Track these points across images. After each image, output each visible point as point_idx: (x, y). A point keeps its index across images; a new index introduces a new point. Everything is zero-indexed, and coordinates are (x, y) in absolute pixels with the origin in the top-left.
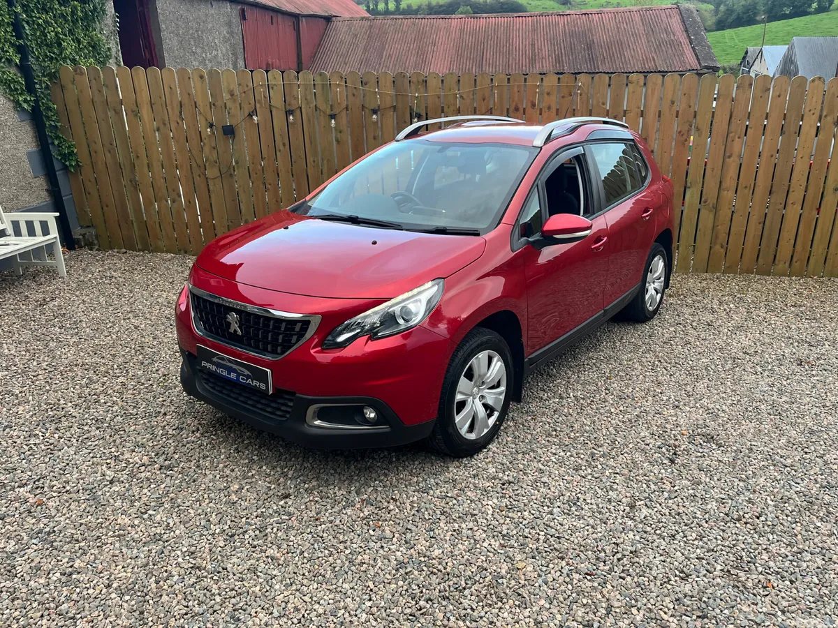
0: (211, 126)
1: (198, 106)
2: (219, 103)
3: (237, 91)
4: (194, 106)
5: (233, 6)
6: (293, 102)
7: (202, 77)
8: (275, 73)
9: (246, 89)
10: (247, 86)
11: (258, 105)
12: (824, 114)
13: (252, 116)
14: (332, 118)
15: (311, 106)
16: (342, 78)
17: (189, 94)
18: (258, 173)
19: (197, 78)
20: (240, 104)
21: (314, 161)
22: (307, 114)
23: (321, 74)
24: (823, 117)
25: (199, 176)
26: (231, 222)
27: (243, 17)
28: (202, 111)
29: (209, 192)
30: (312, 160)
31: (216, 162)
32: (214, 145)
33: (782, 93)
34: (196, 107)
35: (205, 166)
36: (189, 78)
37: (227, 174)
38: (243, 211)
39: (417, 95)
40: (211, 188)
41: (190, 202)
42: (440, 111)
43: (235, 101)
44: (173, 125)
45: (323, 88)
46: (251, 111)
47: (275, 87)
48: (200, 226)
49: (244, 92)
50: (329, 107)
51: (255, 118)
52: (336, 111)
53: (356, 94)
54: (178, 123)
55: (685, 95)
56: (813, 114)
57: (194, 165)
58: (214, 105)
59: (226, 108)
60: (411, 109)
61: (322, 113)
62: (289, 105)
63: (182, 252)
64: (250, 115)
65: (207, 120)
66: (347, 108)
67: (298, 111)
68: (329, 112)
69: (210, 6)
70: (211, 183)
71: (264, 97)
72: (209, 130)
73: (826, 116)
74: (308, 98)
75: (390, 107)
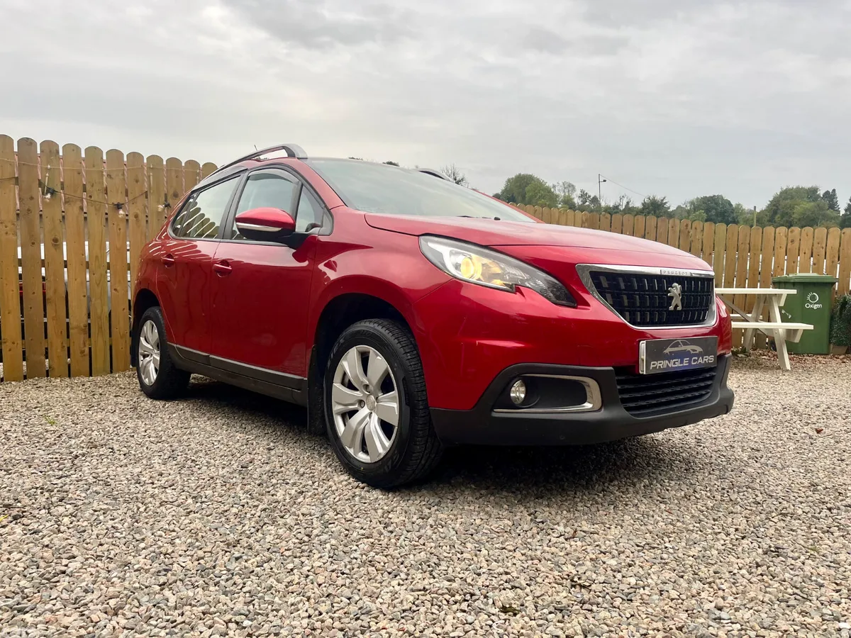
39: (49, 166)
42: (81, 188)
60: (41, 184)
75: (10, 179)
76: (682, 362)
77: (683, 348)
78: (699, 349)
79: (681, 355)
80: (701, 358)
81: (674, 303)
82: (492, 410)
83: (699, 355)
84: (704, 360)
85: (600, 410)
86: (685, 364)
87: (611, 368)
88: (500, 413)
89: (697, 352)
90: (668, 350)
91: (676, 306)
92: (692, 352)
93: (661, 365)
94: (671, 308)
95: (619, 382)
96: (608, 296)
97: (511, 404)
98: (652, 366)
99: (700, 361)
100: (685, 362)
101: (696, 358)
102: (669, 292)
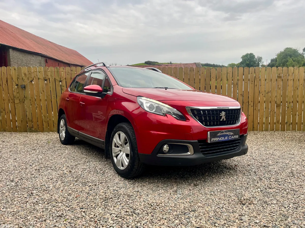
0: (17, 85)
1: (13, 79)
2: (20, 78)
3: (27, 73)
4: (11, 79)
5: (42, 58)
6: (47, 77)
7: (15, 69)
8: (41, 68)
9: (30, 73)
10: (31, 72)
11: (34, 78)
12: (217, 78)
13: (32, 82)
14: (60, 82)
15: (53, 78)
16: (64, 69)
17: (10, 75)
18: (33, 101)
19: (13, 70)
20: (28, 78)
21: (54, 97)
22: (52, 81)
23: (56, 68)
24: (217, 80)
25: (12, 103)
26: (23, 119)
27: (46, 62)
28: (14, 81)
29: (15, 108)
30: (53, 96)
31: (18, 98)
32: (18, 92)
33: (203, 72)
34: (12, 79)
35: (14, 99)
36: (11, 70)
37: (22, 101)
38: (27, 115)
40: (16, 107)
41: (8, 112)
43: (26, 77)
44: (4, 85)
45: (57, 72)
46: (32, 80)
47: (40, 72)
48: (11, 121)
49: (30, 74)
50: (59, 78)
51: (33, 82)
52: (61, 80)
53: (69, 74)
54: (5, 85)
55: (174, 73)
56: (214, 78)
57: (10, 99)
58: (19, 78)
59: (23, 79)
61: (57, 80)
62: (45, 78)
63: (4, 131)
64: (31, 81)
65: (16, 83)
66: (65, 78)
67: (48, 80)
68: (59, 80)
69: (32, 56)
70: (16, 105)
71: (37, 75)
72: (16, 87)
73: (218, 79)
74: (52, 75)
76: (225, 138)
77: (225, 133)
78: (232, 133)
79: (224, 136)
80: (233, 136)
81: (222, 118)
82: (157, 154)
83: (232, 136)
84: (234, 137)
85: (193, 154)
86: (226, 139)
87: (197, 141)
88: (160, 155)
89: (231, 135)
90: (219, 134)
91: (223, 119)
92: (229, 135)
93: (216, 139)
94: (221, 120)
95: (200, 145)
96: (197, 117)
97: (163, 153)
98: (212, 140)
99: (233, 137)
100: (226, 138)
101: (231, 137)
102: (221, 115)
